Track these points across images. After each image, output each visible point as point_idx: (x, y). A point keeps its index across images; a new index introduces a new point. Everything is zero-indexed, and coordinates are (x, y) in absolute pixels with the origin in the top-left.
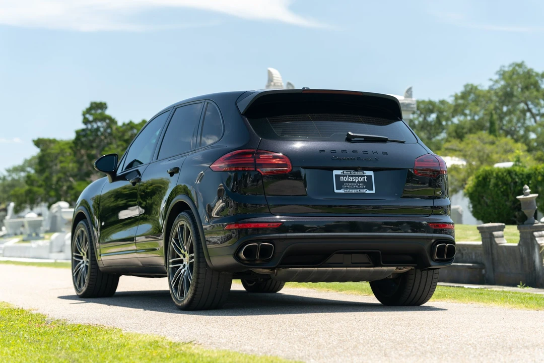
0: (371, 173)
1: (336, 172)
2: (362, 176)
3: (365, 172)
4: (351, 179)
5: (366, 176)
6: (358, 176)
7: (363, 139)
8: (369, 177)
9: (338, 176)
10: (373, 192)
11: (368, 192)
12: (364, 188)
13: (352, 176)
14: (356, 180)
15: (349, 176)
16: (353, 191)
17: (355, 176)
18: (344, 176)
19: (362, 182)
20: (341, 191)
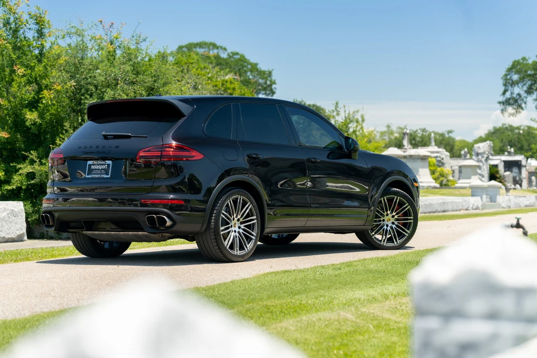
0: (110, 162)
1: (90, 162)
2: (104, 165)
3: (107, 161)
4: (97, 167)
5: (107, 164)
6: (102, 165)
7: (112, 137)
8: (109, 165)
9: (90, 165)
10: (109, 176)
11: (106, 176)
12: (104, 174)
13: (98, 165)
14: (100, 167)
15: (97, 165)
16: (97, 176)
17: (100, 165)
18: (94, 165)
19: (104, 169)
20: (90, 176)
